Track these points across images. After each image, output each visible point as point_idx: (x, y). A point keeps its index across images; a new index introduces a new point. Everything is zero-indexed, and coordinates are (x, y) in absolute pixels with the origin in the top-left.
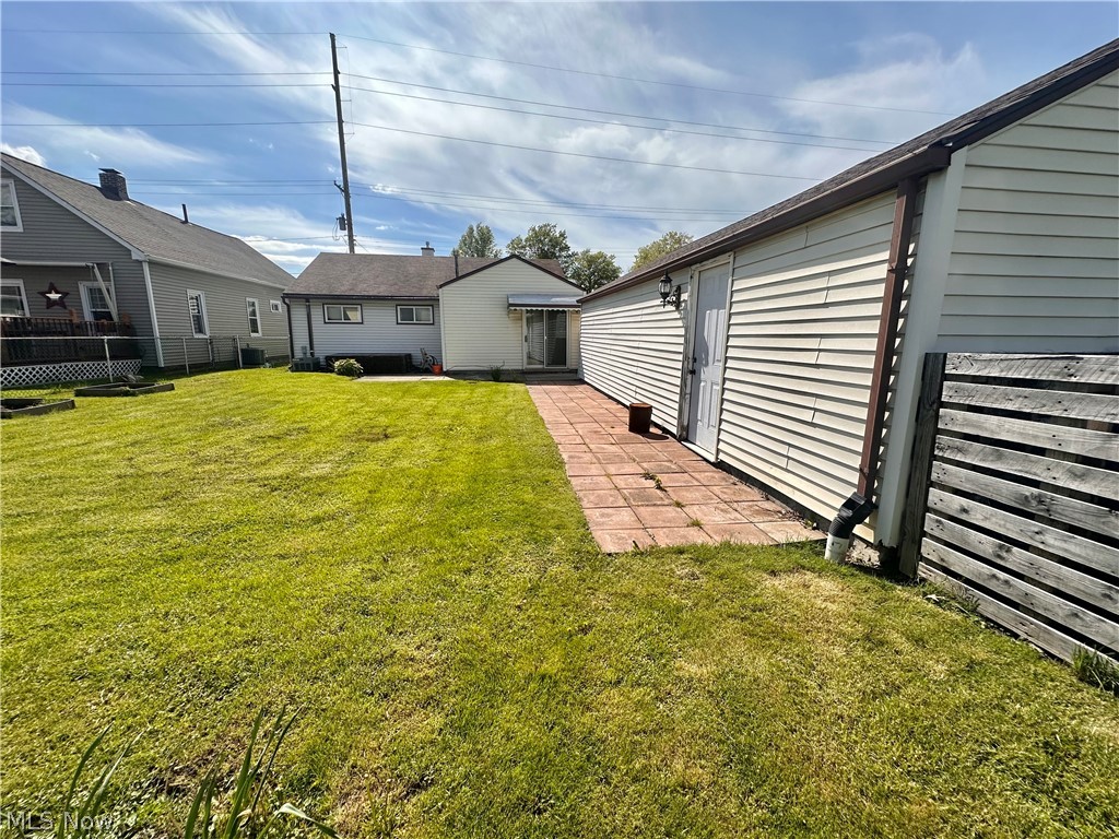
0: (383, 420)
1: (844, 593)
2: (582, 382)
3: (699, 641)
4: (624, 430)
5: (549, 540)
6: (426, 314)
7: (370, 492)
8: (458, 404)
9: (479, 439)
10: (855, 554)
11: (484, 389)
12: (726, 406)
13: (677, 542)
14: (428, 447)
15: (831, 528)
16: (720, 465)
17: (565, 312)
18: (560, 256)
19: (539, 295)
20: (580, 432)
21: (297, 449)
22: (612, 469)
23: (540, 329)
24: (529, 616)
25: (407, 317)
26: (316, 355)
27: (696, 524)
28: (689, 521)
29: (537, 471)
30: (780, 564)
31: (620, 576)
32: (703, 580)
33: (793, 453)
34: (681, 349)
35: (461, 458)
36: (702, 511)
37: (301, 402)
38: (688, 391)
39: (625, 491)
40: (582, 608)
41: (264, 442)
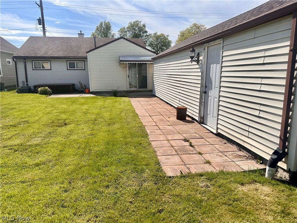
0: (63, 116)
1: (274, 193)
2: (155, 96)
3: (210, 215)
4: (174, 119)
5: (143, 171)
6: (80, 64)
7: (60, 151)
8: (98, 108)
9: (109, 125)
10: (279, 175)
11: (110, 100)
12: (221, 108)
13: (200, 171)
14: (85, 129)
15: (268, 163)
16: (218, 135)
17: (146, 63)
18: (143, 36)
19: (134, 56)
20: (155, 120)
21: (25, 131)
22: (170, 137)
23: (135, 71)
24: (136, 206)
25: (72, 66)
26: (29, 85)
27: (208, 162)
28: (205, 161)
29: (136, 139)
30: (246, 180)
31: (175, 187)
32: (212, 188)
33: (251, 130)
34: (199, 82)
35: (102, 134)
36: (211, 157)
37: (24, 108)
38: (203, 101)
39: (175, 147)
40: (159, 201)
41: (9, 128)
